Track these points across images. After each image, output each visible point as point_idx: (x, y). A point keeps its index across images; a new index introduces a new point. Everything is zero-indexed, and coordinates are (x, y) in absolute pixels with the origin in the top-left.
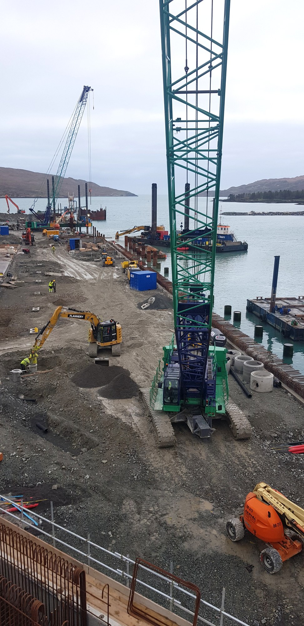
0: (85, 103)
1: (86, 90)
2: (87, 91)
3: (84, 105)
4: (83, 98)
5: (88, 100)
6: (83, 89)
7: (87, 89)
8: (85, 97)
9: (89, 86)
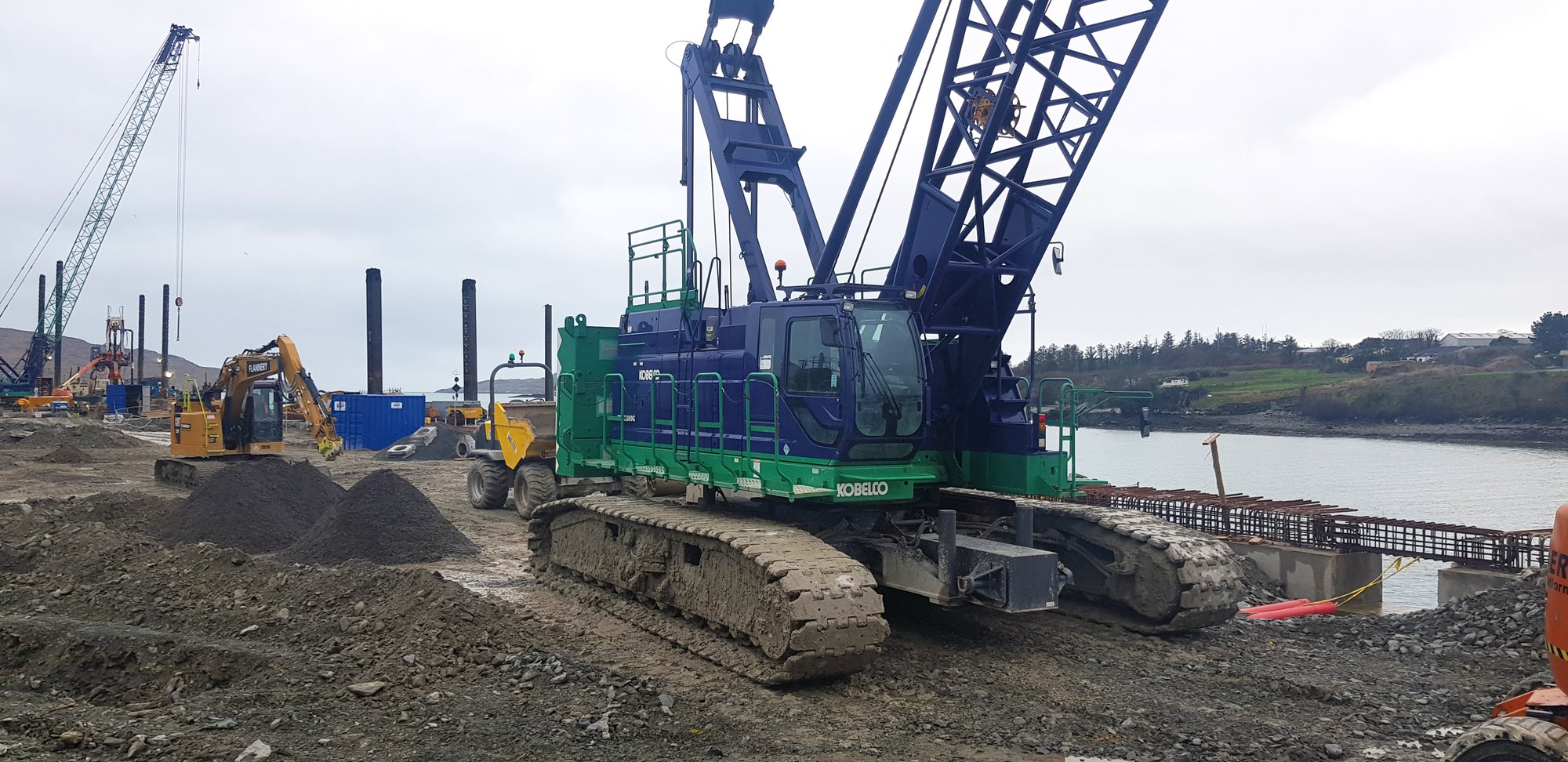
0: (173, 67)
1: (179, 36)
2: (182, 38)
3: (170, 72)
4: (167, 55)
5: (182, 60)
6: (168, 33)
7: (179, 34)
8: (173, 53)
9: (187, 28)
